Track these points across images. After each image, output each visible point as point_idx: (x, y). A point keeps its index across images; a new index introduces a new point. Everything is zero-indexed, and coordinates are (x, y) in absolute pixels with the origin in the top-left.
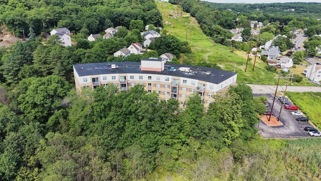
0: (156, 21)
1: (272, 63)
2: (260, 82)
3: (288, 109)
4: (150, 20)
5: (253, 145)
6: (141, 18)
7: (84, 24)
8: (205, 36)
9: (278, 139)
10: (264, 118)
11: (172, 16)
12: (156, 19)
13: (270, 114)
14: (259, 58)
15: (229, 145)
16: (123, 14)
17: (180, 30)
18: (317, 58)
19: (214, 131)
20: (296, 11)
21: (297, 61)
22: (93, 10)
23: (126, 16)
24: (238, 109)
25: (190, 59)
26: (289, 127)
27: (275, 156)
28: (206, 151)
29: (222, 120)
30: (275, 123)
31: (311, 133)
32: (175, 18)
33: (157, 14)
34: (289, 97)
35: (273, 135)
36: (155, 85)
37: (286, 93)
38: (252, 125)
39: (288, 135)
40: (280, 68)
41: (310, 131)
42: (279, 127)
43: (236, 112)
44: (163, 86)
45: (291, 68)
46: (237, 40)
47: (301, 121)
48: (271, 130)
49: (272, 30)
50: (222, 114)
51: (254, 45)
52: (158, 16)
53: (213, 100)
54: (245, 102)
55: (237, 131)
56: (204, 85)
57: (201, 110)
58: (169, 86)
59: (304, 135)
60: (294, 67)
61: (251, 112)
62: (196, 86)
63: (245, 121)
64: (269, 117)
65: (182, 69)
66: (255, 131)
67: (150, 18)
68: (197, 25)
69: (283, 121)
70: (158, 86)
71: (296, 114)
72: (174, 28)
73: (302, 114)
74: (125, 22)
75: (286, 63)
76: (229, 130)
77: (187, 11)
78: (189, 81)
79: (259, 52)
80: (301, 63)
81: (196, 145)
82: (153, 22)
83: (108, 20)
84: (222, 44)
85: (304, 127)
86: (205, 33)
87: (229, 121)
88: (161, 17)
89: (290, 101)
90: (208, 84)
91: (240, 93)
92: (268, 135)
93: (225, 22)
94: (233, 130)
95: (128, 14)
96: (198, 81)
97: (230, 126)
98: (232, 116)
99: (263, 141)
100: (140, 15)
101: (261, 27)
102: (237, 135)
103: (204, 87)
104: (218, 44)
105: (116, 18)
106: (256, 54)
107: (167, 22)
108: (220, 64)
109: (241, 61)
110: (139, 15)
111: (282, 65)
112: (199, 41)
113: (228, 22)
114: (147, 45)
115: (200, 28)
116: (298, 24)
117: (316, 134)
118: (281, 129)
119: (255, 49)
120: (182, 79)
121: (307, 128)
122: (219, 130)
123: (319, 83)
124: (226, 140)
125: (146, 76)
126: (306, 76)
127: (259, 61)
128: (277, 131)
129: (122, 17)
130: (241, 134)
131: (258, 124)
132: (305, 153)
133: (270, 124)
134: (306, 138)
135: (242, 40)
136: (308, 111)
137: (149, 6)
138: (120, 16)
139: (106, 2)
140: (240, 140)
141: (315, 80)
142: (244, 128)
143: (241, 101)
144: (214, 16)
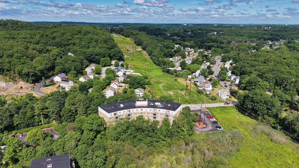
0: (119, 57)
1: (201, 87)
2: (195, 102)
3: (209, 118)
4: (114, 56)
5: (193, 137)
6: (108, 56)
7: (72, 68)
8: (155, 65)
9: (204, 133)
10: (197, 124)
11: (129, 51)
12: (119, 55)
13: (200, 121)
14: (193, 83)
15: (183, 139)
16: (94, 54)
17: (136, 62)
18: (227, 81)
19: (176, 133)
20: (218, 34)
21: (214, 85)
22: (67, 50)
23: (96, 55)
24: (185, 122)
25: (152, 89)
26: (209, 127)
27: (202, 141)
28: (174, 142)
29: (179, 127)
30: (202, 126)
31: (218, 129)
32: (132, 52)
33: (119, 52)
34: (209, 110)
35: (201, 132)
36: (144, 113)
37: (208, 108)
38: (191, 128)
39: (208, 131)
40: (205, 91)
41: (218, 128)
42: (204, 128)
43: (184, 123)
44: (148, 113)
45: (211, 90)
46: (177, 69)
47: (214, 123)
48: (201, 130)
49: (199, 60)
50: (178, 125)
51: (189, 73)
52: (120, 53)
53: (174, 119)
54: (187, 118)
55: (185, 132)
56: (169, 112)
57: (169, 124)
58: (152, 113)
59: (215, 130)
60: (213, 90)
61: (190, 122)
62: (165, 112)
63: (188, 127)
64: (199, 123)
65: (156, 104)
66: (193, 131)
67: (114, 54)
68: (148, 57)
69: (206, 125)
70: (146, 113)
71: (212, 120)
72: (132, 60)
73: (215, 120)
74: (95, 60)
75: (208, 88)
76: (182, 132)
77: (139, 45)
78: (162, 110)
79: (193, 78)
80: (217, 86)
81: (169, 140)
82: (117, 58)
83: (85, 61)
84: (168, 73)
85: (215, 126)
86: (155, 63)
87: (181, 128)
88: (122, 54)
89: (210, 113)
90: (171, 111)
91: (185, 114)
92: (199, 132)
93: (168, 53)
94: (184, 132)
95: (98, 54)
96: (166, 110)
97: (182, 130)
98: (183, 125)
99: (197, 135)
100: (108, 54)
101: (193, 54)
102: (186, 134)
103: (169, 113)
104: (165, 73)
105: (89, 57)
106: (191, 80)
107: (126, 56)
108: (170, 91)
109: (182, 88)
110: (106, 54)
111: (206, 89)
112: (151, 70)
113: (169, 53)
114: (121, 81)
115: (151, 59)
116: (217, 51)
117: (220, 129)
118: (205, 128)
119: (190, 77)
120: (158, 109)
121: (216, 126)
122: (178, 132)
123: (225, 100)
124: (181, 136)
125: (139, 109)
126: (219, 96)
127: (193, 86)
128: (203, 130)
129: (93, 56)
130: (187, 133)
131: (194, 128)
132: (215, 138)
133: (200, 127)
134: (215, 131)
135: (181, 69)
136: (218, 118)
137: (112, 45)
138: (92, 55)
139: (77, 43)
140: (187, 136)
141: (223, 98)
142: (188, 130)
143: (186, 118)
144: (159, 49)
